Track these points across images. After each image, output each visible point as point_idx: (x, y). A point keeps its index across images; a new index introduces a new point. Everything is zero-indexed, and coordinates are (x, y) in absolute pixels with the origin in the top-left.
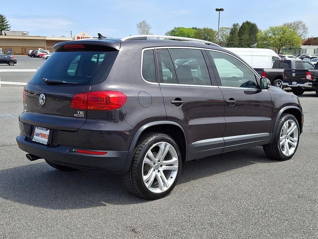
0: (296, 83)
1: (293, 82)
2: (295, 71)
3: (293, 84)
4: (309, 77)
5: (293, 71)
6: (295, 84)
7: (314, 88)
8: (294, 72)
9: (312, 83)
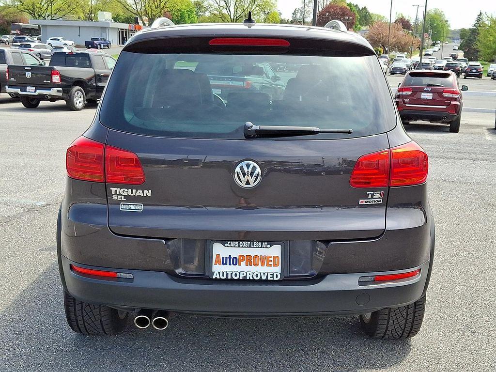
0: (34, 88)
1: (28, 87)
2: (30, 68)
3: (27, 90)
4: (56, 79)
5: (26, 68)
6: (31, 91)
7: (65, 96)
8: (28, 70)
9: (61, 89)
